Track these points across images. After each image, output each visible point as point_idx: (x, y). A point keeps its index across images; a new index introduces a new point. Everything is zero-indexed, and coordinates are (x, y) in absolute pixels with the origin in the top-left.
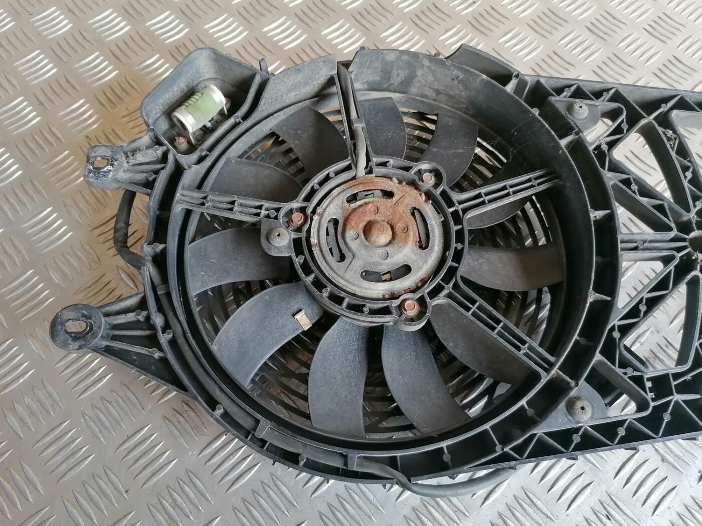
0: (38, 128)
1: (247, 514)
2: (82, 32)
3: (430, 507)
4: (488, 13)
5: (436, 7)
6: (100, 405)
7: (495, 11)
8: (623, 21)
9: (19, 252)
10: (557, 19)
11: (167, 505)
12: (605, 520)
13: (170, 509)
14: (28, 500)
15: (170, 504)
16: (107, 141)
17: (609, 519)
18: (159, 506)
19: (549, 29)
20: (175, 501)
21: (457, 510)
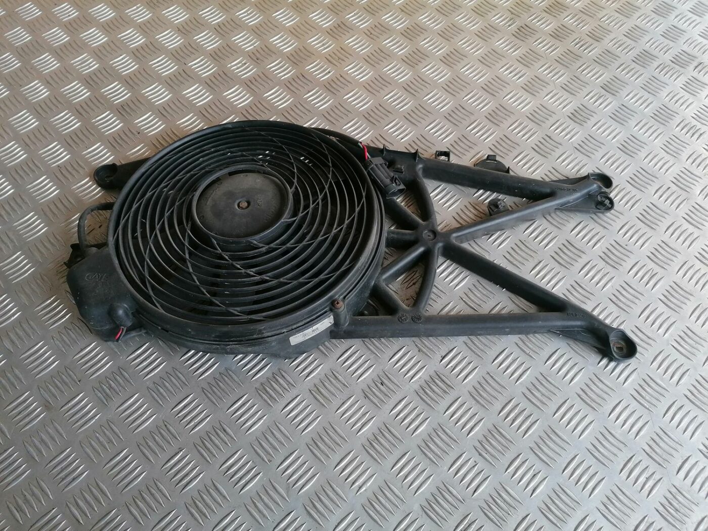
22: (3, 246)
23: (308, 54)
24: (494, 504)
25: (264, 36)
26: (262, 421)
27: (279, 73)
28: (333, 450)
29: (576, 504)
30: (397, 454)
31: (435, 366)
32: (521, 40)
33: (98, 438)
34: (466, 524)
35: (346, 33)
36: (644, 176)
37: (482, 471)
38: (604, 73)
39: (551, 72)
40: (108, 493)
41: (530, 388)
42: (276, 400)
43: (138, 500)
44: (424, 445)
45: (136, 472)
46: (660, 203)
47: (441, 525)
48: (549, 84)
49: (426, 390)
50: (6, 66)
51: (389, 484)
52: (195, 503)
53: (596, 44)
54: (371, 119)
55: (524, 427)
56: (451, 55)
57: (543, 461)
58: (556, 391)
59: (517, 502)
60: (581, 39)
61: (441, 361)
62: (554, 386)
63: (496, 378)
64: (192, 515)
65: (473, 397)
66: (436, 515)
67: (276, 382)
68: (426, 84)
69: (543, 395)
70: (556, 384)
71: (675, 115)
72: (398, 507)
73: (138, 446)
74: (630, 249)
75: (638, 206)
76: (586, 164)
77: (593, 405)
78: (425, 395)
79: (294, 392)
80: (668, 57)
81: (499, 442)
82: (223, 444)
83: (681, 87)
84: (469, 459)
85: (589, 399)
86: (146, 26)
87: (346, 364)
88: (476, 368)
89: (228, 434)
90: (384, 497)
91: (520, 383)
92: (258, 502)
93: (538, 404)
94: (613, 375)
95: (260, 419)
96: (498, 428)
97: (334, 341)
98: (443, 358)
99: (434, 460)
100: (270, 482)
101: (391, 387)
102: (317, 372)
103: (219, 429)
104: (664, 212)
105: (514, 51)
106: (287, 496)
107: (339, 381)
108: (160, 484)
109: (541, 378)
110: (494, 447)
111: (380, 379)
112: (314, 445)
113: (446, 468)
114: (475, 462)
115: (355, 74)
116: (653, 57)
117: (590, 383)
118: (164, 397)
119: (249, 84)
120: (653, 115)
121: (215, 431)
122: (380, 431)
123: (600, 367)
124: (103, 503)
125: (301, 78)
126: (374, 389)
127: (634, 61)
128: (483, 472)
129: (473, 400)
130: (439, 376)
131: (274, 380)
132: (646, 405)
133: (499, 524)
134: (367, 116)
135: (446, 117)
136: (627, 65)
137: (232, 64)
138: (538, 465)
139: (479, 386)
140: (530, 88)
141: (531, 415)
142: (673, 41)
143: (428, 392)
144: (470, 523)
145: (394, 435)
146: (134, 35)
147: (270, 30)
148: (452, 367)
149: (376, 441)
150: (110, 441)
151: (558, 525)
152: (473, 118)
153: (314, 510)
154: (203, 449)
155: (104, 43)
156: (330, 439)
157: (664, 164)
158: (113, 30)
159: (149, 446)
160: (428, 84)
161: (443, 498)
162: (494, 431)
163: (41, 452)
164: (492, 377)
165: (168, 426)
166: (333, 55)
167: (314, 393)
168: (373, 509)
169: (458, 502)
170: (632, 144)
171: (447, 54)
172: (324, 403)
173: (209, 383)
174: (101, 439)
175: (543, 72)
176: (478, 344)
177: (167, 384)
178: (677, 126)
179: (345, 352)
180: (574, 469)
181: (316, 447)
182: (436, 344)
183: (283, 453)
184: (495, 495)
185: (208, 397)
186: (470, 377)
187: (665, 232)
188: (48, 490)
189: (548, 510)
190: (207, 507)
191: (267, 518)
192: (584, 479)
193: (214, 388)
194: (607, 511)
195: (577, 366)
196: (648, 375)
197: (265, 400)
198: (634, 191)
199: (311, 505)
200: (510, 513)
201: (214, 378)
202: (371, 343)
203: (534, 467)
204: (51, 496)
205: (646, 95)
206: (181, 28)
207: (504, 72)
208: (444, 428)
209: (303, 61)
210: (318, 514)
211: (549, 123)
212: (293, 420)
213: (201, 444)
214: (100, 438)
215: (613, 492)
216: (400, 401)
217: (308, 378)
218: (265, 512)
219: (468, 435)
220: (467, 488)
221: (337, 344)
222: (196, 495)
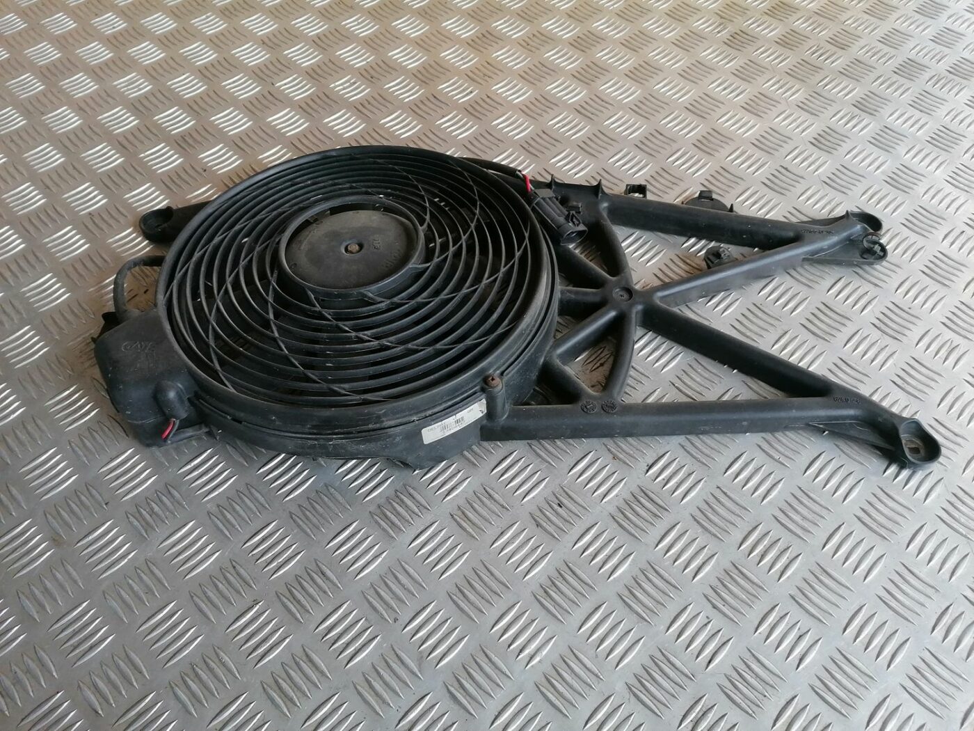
0: (43, 208)
1: (220, 517)
2: (92, 126)
3: (394, 503)
4: (484, 101)
5: (435, 97)
6: (87, 434)
7: (491, 99)
8: (611, 102)
9: (18, 312)
10: (548, 104)
11: (144, 512)
12: (556, 507)
13: (148, 517)
14: (11, 514)
15: (147, 512)
16: (109, 216)
17: (561, 507)
18: (137, 515)
19: (539, 112)
20: (152, 509)
21: (419, 505)
22: (4, 319)
23: (442, 70)
24: (741, 680)
25: (381, 49)
26: (380, 559)
27: (402, 94)
28: (488, 601)
29: (868, 679)
30: (586, 607)
31: (639, 478)
32: (736, 49)
33: (131, 588)
34: (698, 713)
35: (493, 44)
36: (926, 217)
37: (719, 631)
38: (855, 88)
39: (781, 88)
40: (143, 668)
41: (783, 508)
42: (400, 529)
43: (189, 678)
44: (626, 593)
45: (187, 637)
46: (953, 252)
47: (660, 714)
48: (779, 102)
49: (627, 513)
50: (24, 89)
51: (576, 652)
52: (276, 682)
53: (840, 52)
54: (531, 149)
55: (779, 566)
56: (640, 68)
57: (813, 616)
58: (824, 513)
59: (776, 677)
60: (821, 46)
61: (648, 471)
62: (821, 505)
63: (731, 495)
64: (272, 700)
65: (698, 522)
66: (651, 698)
67: (400, 503)
68: (607, 105)
69: (804, 518)
70: (822, 503)
71: (961, 138)
72: (592, 687)
73: (192, 597)
74: (915, 314)
75: (921, 256)
76: (841, 203)
77: (883, 532)
78: (625, 519)
79: (428, 518)
80: (943, 66)
81: (742, 588)
82: (321, 593)
83: (966, 104)
84: (699, 614)
85: (876, 524)
86: (219, 39)
87: (506, 476)
88: (700, 481)
89: (328, 579)
90: (569, 671)
91: (770, 502)
92: (375, 681)
93: (799, 532)
94: (909, 489)
95: (376, 557)
96: (740, 567)
97: (485, 444)
98: (650, 467)
99: (644, 615)
100: (393, 650)
101: (573, 509)
102: (462, 488)
103: (315, 571)
104: (960, 264)
105: (728, 63)
106: (420, 671)
107: (495, 501)
108: (224, 655)
109: (799, 494)
110: (735, 596)
111: (557, 498)
112: (459, 595)
113: (663, 628)
114: (707, 617)
115: (507, 93)
116: (922, 67)
117: (874, 500)
118: (234, 526)
119: (360, 108)
120: (929, 139)
121: (309, 574)
122: (560, 573)
123: (886, 477)
124: (135, 684)
125: (432, 99)
126: (547, 513)
127: (895, 72)
128: (721, 632)
129: (698, 527)
130: (644, 493)
131: (398, 500)
132: (961, 530)
133: (751, 712)
134: (526, 146)
135: (637, 146)
136: (886, 78)
137: (337, 84)
138: (805, 622)
139: (706, 507)
140: (752, 108)
141: (788, 548)
142: (949, 47)
143: (630, 516)
144: (704, 710)
145: (580, 579)
146: (201, 50)
147: (390, 42)
148: (664, 479)
149: (554, 589)
150: (149, 591)
151: (843, 711)
152: (675, 146)
153: (462, 691)
154: (289, 600)
155: (160, 59)
156: (483, 585)
157: (953, 201)
158: (173, 44)
159: (208, 598)
160: (610, 104)
161: (660, 673)
162: (734, 571)
163: (43, 607)
164: (725, 494)
165: (238, 567)
166: (477, 72)
167: (458, 519)
168: (552, 690)
169: (684, 679)
170: (904, 176)
171: (635, 68)
172: (473, 533)
173: (300, 506)
174: (136, 588)
175: (770, 87)
176: (700, 447)
177: (238, 508)
178: (966, 153)
179: (503, 460)
180: (861, 627)
181: (462, 598)
182: (639, 447)
183: (412, 606)
184: (741, 667)
185: (299, 526)
186: (693, 494)
187: (965, 290)
188: (51, 663)
189: (826, 690)
190: (295, 689)
191: (389, 705)
192: (877, 641)
193: (308, 513)
194: (917, 689)
195: (852, 476)
196: (961, 488)
197: (384, 530)
198: (914, 237)
199: (456, 684)
200: (766, 694)
201: (308, 498)
202: (540, 447)
203: (799, 624)
204: (54, 674)
205: (918, 114)
206: (266, 41)
207: (715, 89)
208: (656, 567)
209: (435, 79)
210: (468, 698)
211: (783, 151)
212: (427, 558)
213: (288, 595)
214: (134, 585)
215: (924, 661)
216: (588, 530)
217: (449, 498)
218: (385, 695)
219: (694, 578)
220: (697, 657)
221: (491, 449)
222: (278, 669)
